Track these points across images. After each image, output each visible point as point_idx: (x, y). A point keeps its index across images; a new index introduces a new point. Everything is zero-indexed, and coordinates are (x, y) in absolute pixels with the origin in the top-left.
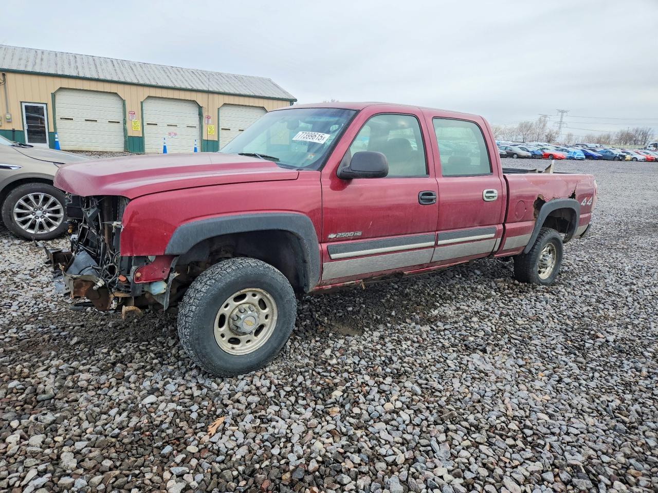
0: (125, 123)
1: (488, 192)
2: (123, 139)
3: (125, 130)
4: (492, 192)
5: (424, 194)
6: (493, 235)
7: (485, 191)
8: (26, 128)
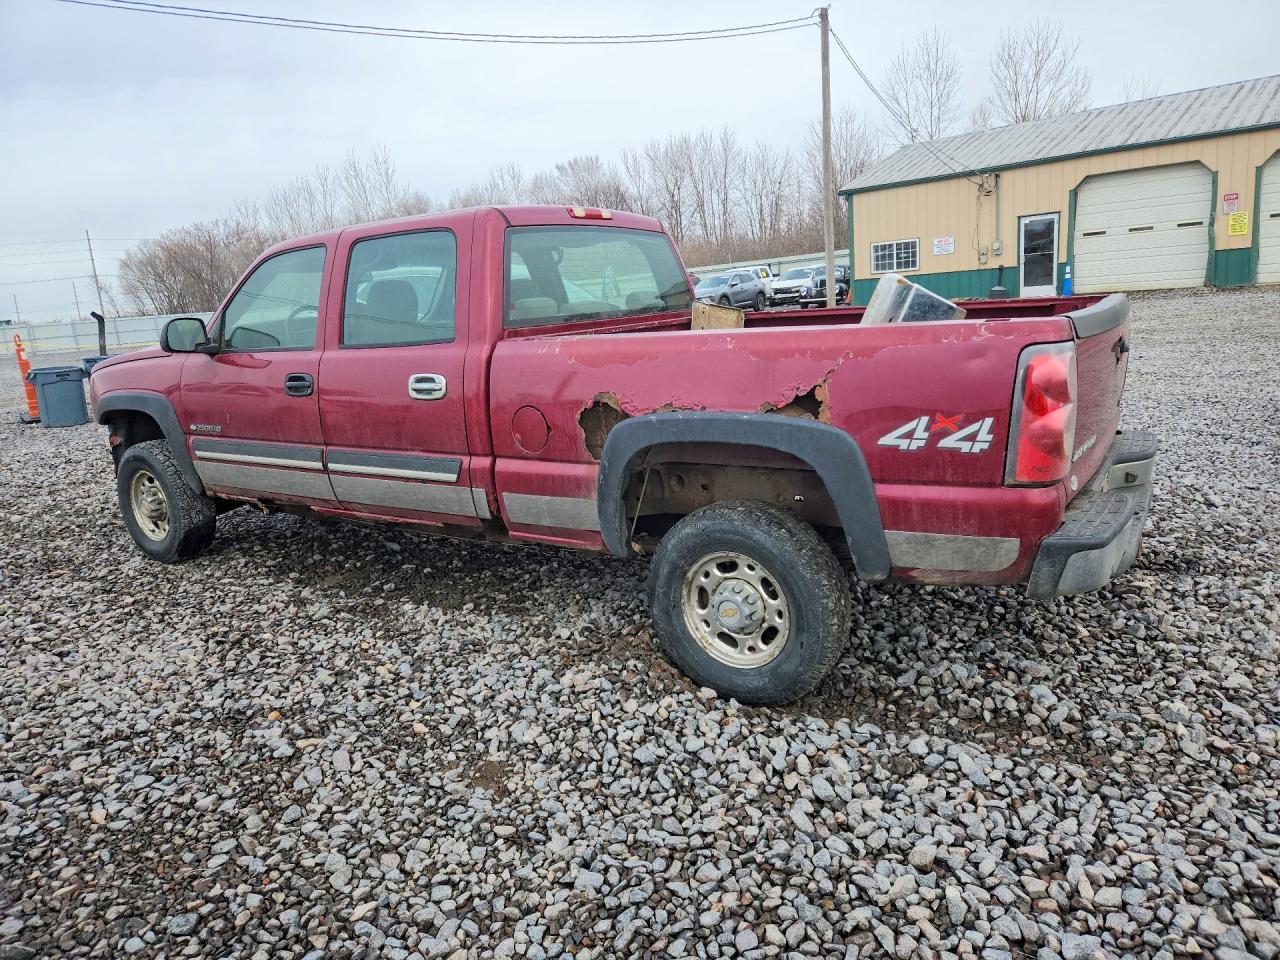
0: (1212, 224)
1: (419, 381)
2: (1205, 257)
3: (1212, 239)
4: (432, 380)
5: (291, 379)
6: (453, 477)
7: (413, 378)
8: (1022, 261)
